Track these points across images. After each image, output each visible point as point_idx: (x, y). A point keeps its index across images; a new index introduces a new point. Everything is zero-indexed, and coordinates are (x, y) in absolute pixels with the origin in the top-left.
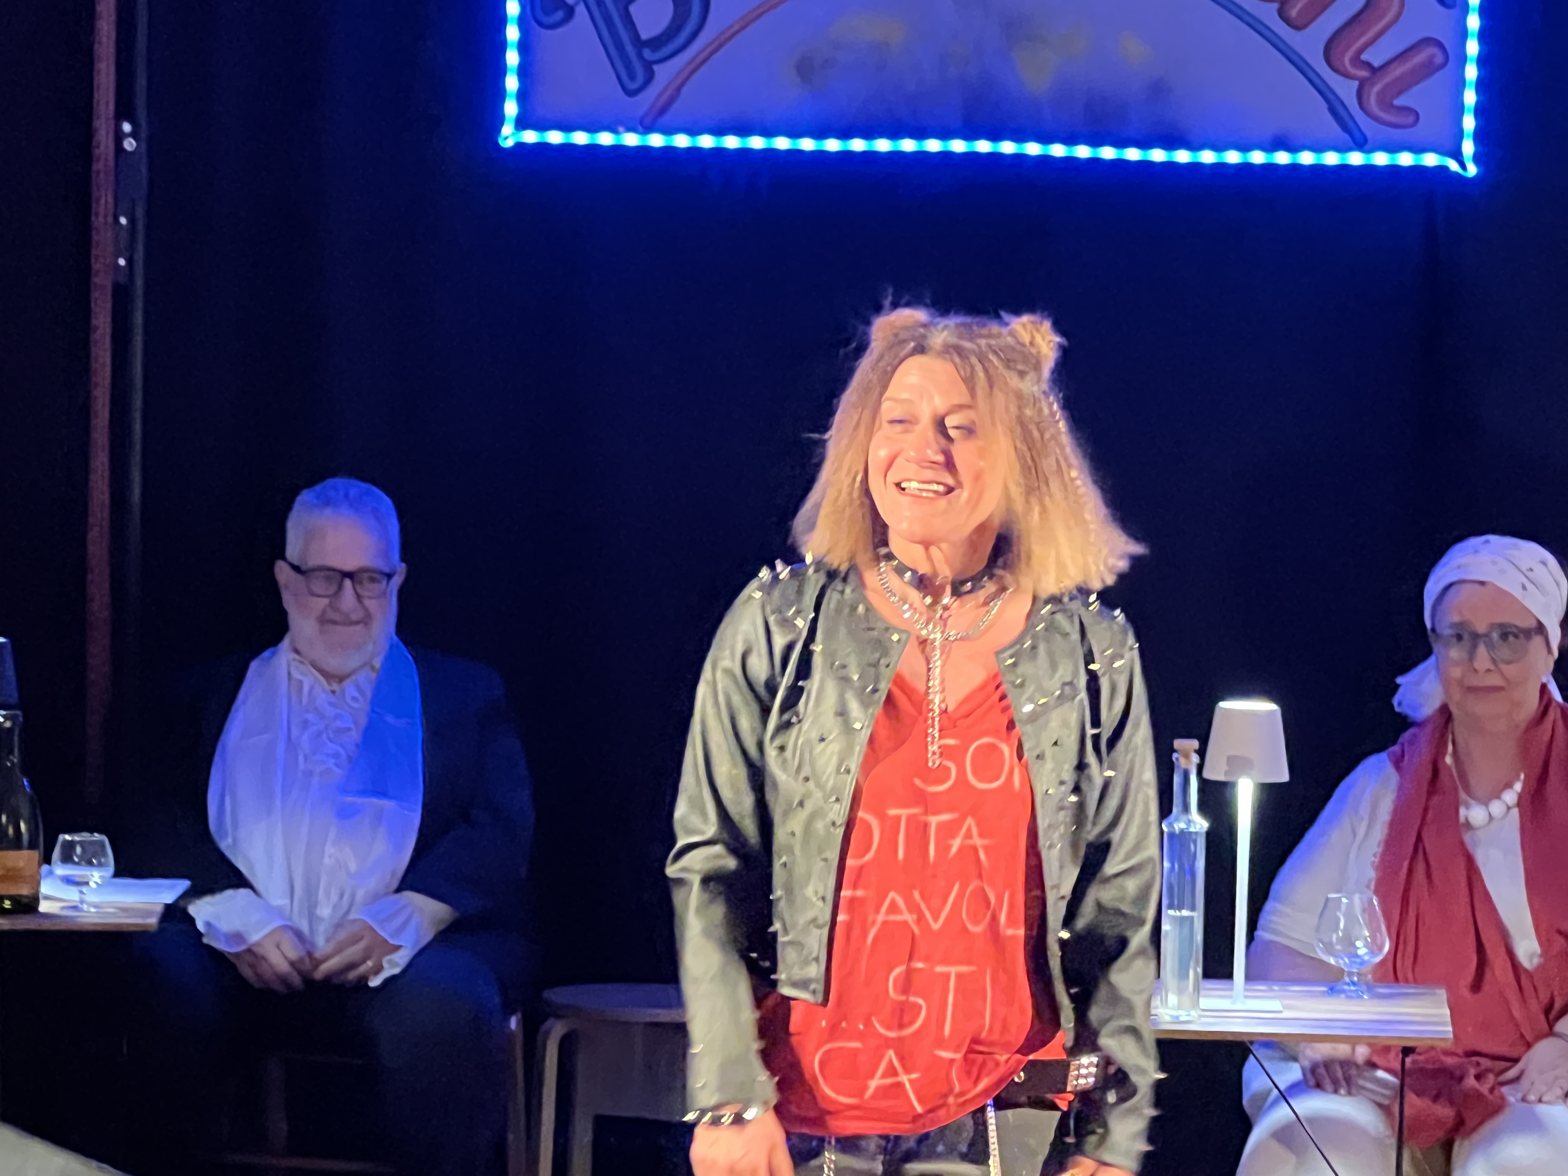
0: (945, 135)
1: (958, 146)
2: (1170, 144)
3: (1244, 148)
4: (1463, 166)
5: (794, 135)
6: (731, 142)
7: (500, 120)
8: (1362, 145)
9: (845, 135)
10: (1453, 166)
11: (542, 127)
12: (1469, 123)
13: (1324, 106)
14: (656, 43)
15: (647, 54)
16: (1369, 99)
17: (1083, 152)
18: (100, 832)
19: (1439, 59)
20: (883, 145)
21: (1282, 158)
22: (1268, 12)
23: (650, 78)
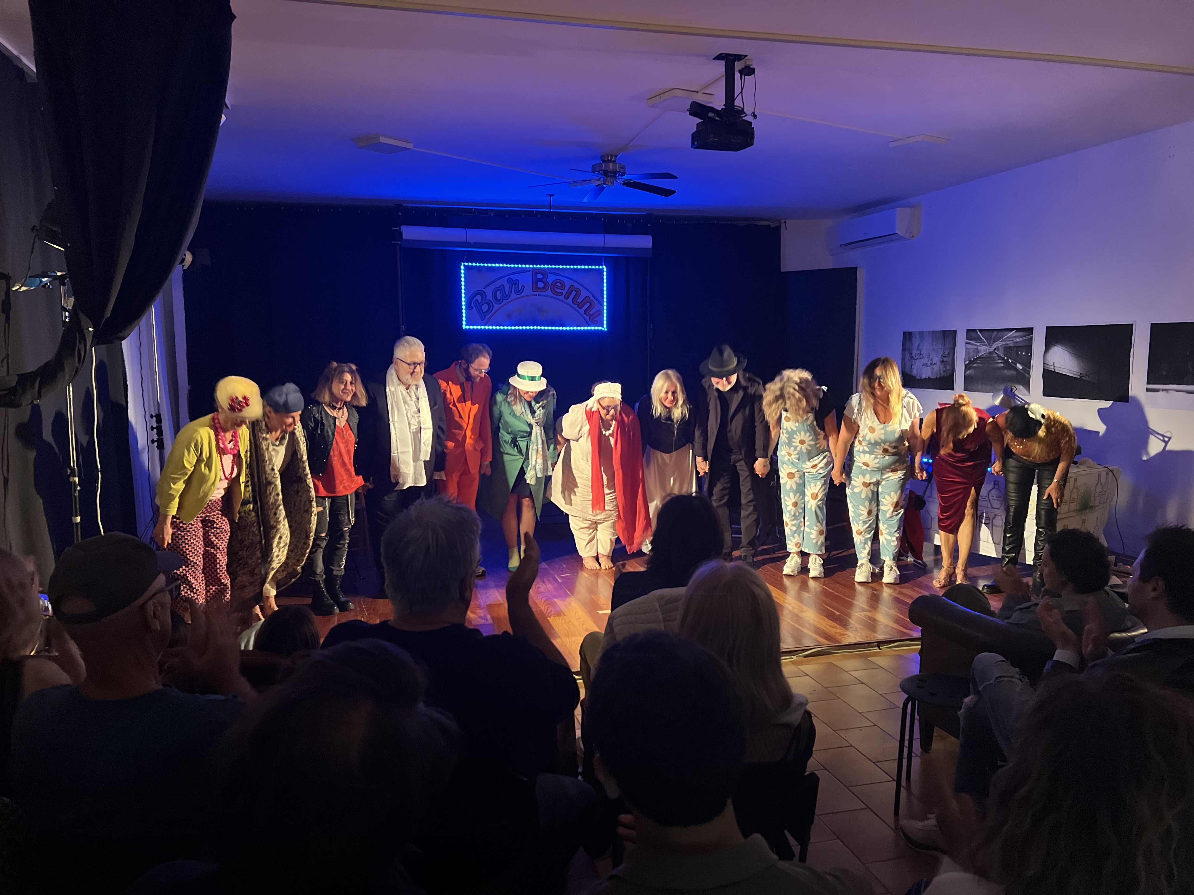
1: (532, 328)
4: (605, 329)
5: (507, 326)
6: (498, 328)
7: (462, 324)
8: (590, 326)
10: (603, 329)
11: (469, 326)
12: (605, 322)
13: (584, 321)
14: (486, 312)
15: (485, 314)
17: (550, 328)
19: (601, 313)
20: (520, 328)
21: (579, 328)
22: (576, 306)
23: (485, 318)
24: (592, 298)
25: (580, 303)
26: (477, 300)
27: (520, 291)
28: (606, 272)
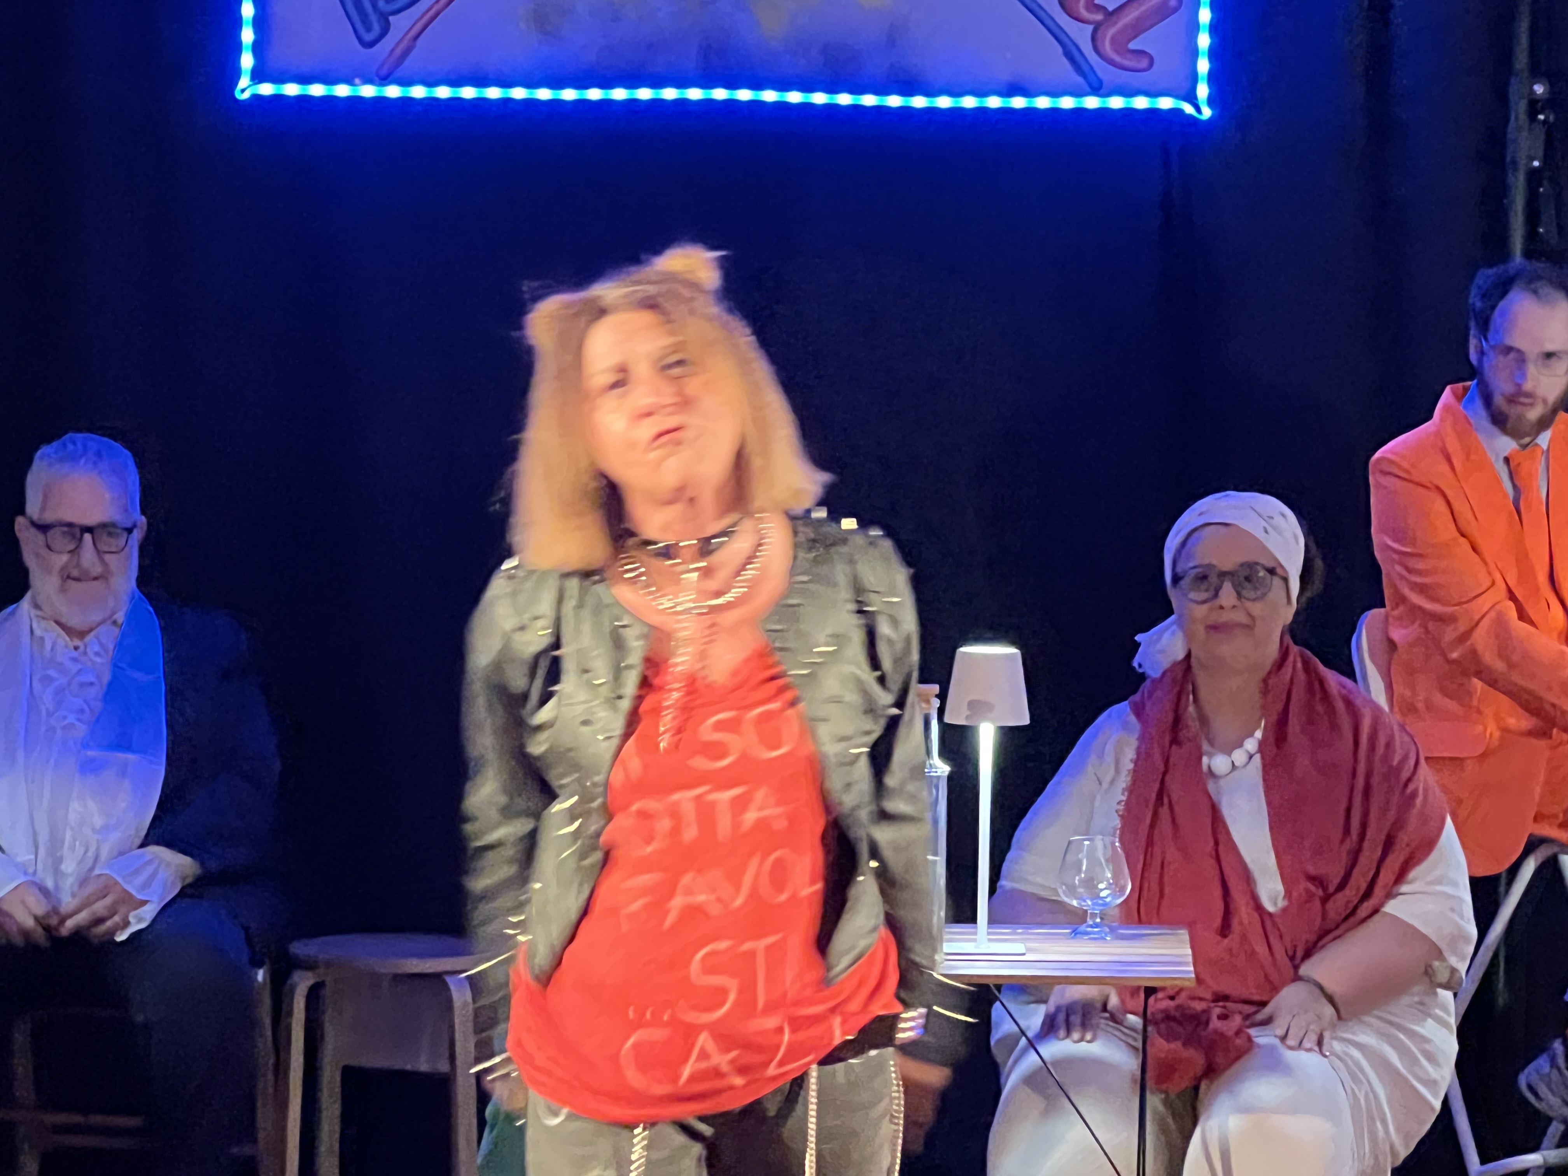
0: (681, 84)
2: (907, 90)
3: (981, 95)
5: (530, 84)
6: (468, 93)
7: (236, 70)
8: (1097, 90)
10: (1188, 109)
11: (279, 80)
12: (1203, 66)
13: (1060, 50)
15: (383, 6)
16: (1103, 42)
17: (819, 98)
19: (1173, 3)
21: (1018, 102)
23: (386, 29)
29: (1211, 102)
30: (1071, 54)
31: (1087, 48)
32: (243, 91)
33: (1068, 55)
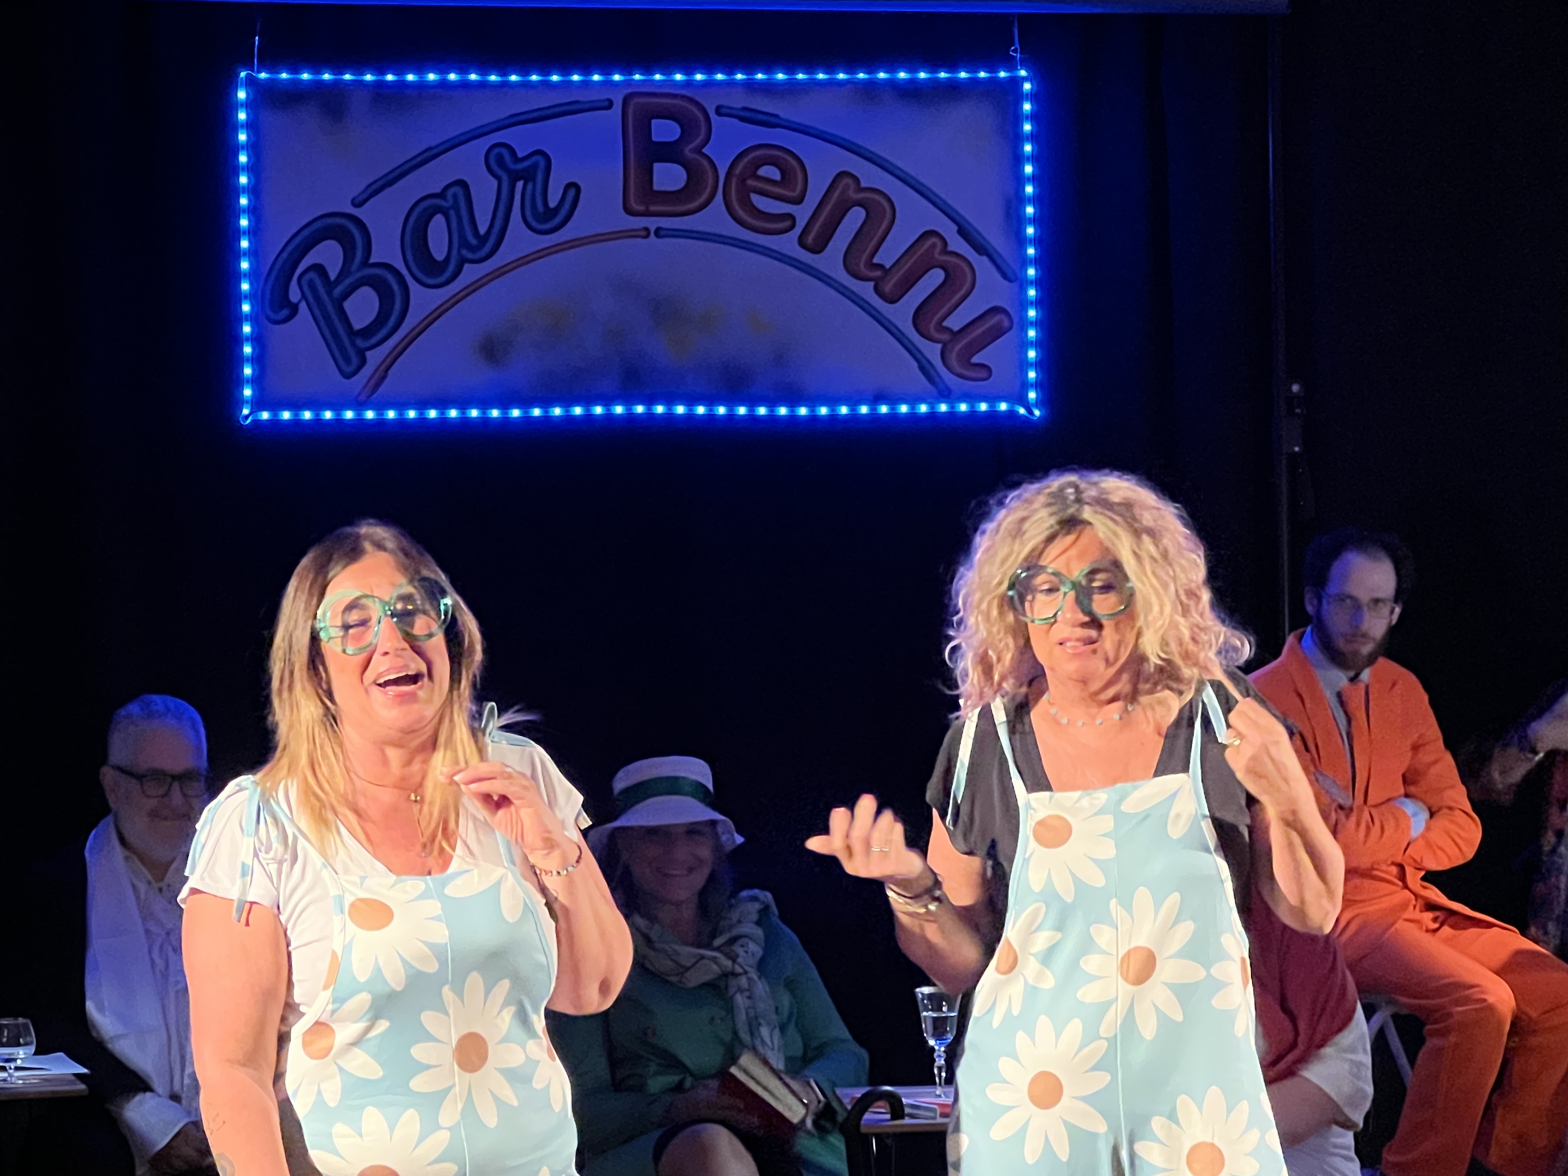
0: (608, 402)
1: (619, 410)
2: (792, 403)
3: (853, 404)
4: (1030, 412)
5: (484, 405)
7: (239, 400)
8: (948, 396)
9: (526, 403)
10: (1022, 411)
11: (275, 406)
12: (1032, 375)
13: (916, 365)
14: (367, 332)
15: (360, 343)
16: (951, 358)
17: (721, 410)
18: (24, 1017)
19: (1006, 323)
20: (557, 411)
21: (884, 409)
22: (866, 290)
23: (363, 362)
24: (958, 244)
25: (886, 271)
26: (319, 269)
27: (550, 213)
28: (1033, 97)
29: (1038, 404)
30: (925, 368)
31: (937, 361)
32: (247, 417)
33: (922, 368)
